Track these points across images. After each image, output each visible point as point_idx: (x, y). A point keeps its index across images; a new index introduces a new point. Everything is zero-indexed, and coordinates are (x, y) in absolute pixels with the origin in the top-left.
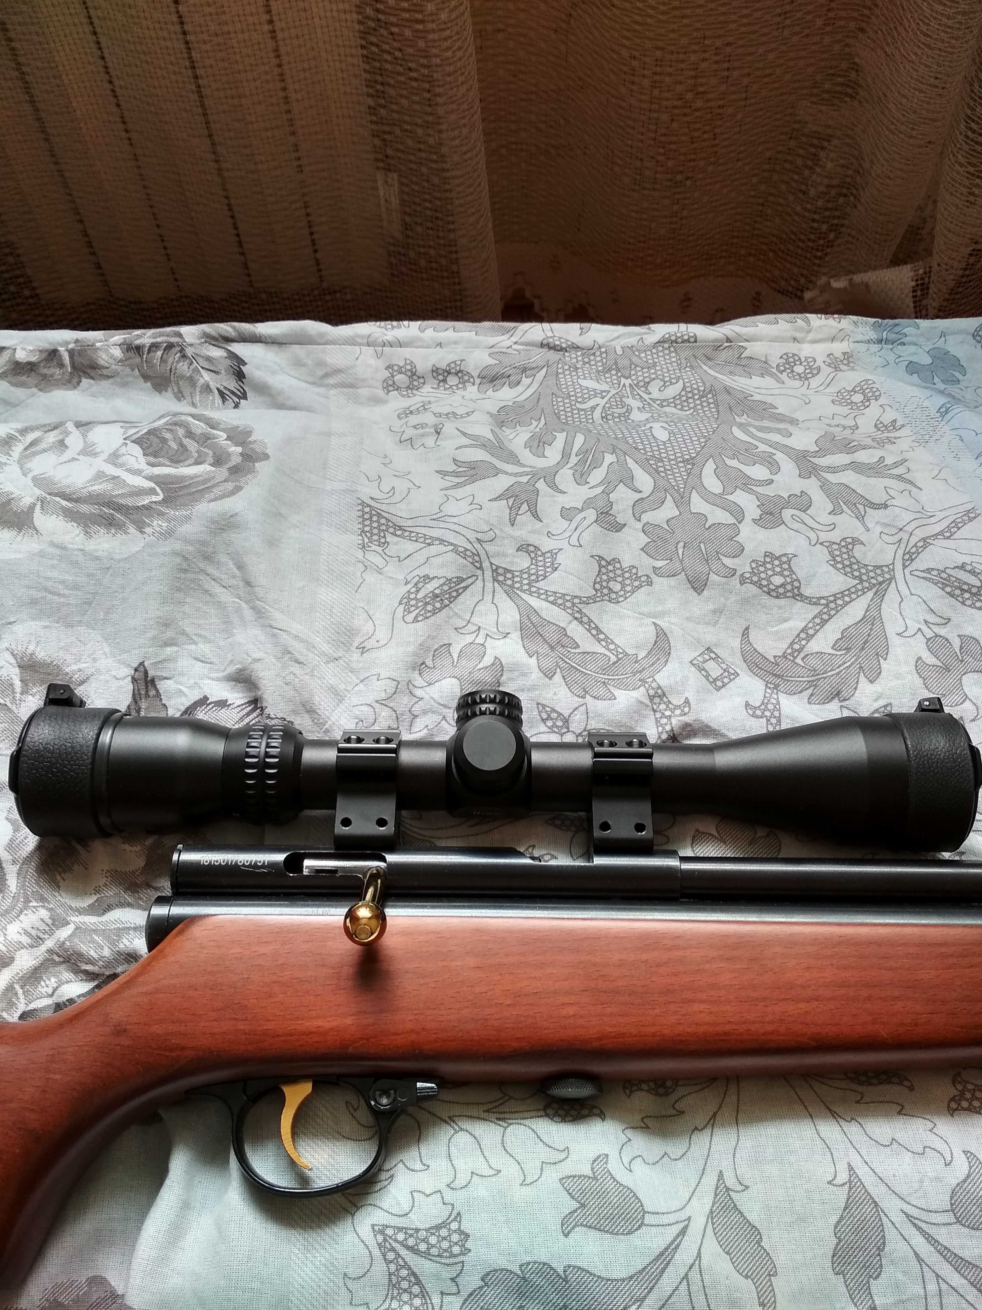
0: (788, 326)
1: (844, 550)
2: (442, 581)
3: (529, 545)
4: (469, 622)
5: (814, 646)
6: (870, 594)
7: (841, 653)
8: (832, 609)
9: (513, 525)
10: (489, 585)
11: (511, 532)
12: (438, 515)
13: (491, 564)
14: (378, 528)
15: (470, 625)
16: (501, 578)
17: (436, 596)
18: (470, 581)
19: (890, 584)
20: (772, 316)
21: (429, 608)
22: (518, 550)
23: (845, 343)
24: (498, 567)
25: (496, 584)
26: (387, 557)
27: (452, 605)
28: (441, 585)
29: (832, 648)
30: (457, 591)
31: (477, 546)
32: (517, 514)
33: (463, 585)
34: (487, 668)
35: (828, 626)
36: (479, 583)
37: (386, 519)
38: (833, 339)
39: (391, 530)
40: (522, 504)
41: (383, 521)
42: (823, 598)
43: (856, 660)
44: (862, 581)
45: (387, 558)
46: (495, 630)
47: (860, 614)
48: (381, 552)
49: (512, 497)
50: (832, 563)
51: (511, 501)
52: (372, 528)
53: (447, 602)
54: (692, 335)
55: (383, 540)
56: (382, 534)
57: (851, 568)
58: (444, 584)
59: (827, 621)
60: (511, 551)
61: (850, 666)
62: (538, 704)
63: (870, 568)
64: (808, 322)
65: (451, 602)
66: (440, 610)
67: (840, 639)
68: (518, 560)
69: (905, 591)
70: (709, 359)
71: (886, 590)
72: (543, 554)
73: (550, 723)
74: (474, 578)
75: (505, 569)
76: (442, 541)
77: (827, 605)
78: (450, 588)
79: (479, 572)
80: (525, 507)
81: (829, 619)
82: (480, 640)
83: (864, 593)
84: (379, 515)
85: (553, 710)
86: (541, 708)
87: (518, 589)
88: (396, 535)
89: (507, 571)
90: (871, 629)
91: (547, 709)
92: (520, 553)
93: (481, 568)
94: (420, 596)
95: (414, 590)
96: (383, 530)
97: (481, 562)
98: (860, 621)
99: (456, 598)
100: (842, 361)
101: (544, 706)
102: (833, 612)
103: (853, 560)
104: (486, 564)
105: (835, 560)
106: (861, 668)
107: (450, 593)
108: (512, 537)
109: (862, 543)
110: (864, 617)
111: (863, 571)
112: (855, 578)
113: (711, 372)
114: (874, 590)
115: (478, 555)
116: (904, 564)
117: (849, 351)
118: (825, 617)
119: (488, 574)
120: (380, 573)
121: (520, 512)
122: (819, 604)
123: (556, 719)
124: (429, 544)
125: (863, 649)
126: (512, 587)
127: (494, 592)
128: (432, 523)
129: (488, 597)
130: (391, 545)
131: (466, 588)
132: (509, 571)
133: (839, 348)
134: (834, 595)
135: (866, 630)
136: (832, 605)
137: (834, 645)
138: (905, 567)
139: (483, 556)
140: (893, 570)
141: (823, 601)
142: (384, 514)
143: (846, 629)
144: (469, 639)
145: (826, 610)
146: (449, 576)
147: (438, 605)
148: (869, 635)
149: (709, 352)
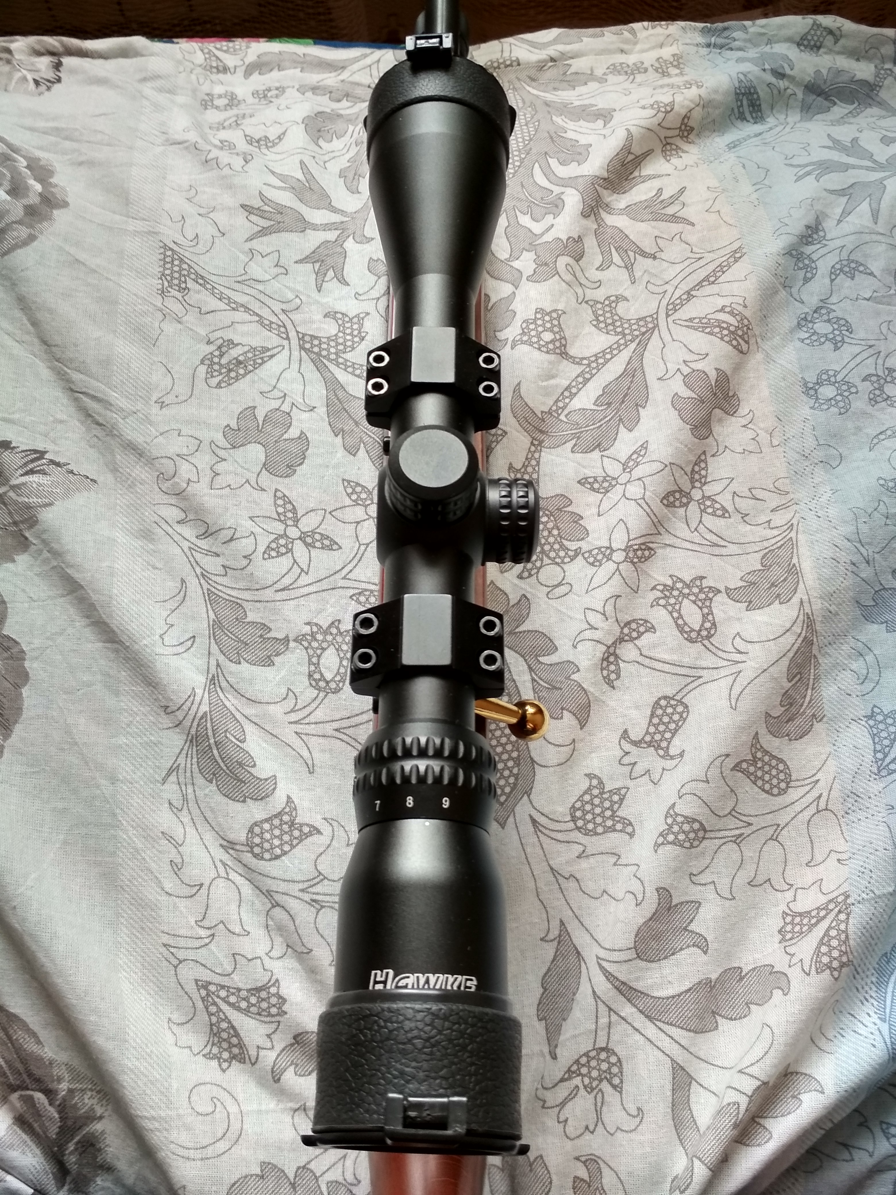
0: (615, 38)
1: (607, 309)
2: (246, 348)
3: (336, 313)
4: (275, 387)
5: (577, 403)
6: (633, 346)
7: (602, 408)
8: (594, 368)
9: (319, 291)
10: (296, 353)
11: (317, 298)
12: (243, 278)
13: (298, 332)
14: (179, 272)
15: (276, 390)
16: (308, 346)
17: (240, 363)
18: (276, 351)
19: (652, 333)
20: (598, 30)
21: (233, 374)
22: (325, 316)
23: (674, 47)
24: (304, 335)
25: (303, 353)
26: (186, 305)
27: (257, 371)
28: (246, 353)
29: (594, 404)
30: (262, 358)
31: (283, 317)
32: (323, 281)
33: (268, 354)
34: (293, 440)
35: (590, 385)
36: (286, 352)
37: (189, 265)
38: (661, 46)
39: (193, 276)
40: (328, 270)
41: (185, 266)
42: (585, 358)
43: (616, 413)
44: (624, 335)
45: (187, 307)
46: (301, 401)
47: (620, 369)
48: (181, 298)
49: (317, 261)
50: (595, 323)
51: (317, 266)
52: (173, 272)
53: (251, 368)
54: (514, 59)
55: (183, 286)
56: (183, 279)
57: (614, 326)
58: (249, 351)
59: (589, 380)
60: (320, 317)
61: (610, 420)
62: (343, 480)
63: (633, 322)
64: (633, 32)
65: (255, 368)
66: (244, 376)
67: (602, 395)
68: (326, 326)
69: (667, 338)
70: (533, 80)
71: (649, 339)
72: (351, 319)
73: (354, 497)
74: (280, 348)
75: (311, 336)
76: (247, 309)
77: (589, 365)
78: (255, 356)
79: (285, 343)
80: (331, 273)
81: (591, 378)
82: (286, 407)
83: (627, 346)
84: (181, 261)
85: (358, 484)
86: (346, 484)
87: (324, 357)
88: (197, 282)
89: (313, 337)
90: (632, 382)
91: (352, 484)
92: (327, 319)
93: (288, 338)
94: (224, 361)
95: (217, 353)
96: (184, 276)
97: (287, 333)
98: (620, 376)
99: (261, 364)
100: (671, 63)
101: (349, 482)
102: (594, 371)
103: (616, 318)
104: (292, 334)
105: (597, 320)
106: (620, 420)
107: (254, 360)
108: (318, 302)
109: (626, 299)
110: (625, 370)
111: (626, 326)
112: (617, 334)
113: (535, 92)
114: (637, 341)
115: (285, 326)
116: (667, 313)
117: (678, 52)
118: (587, 376)
119: (295, 342)
120: (179, 322)
121: (326, 279)
122: (581, 364)
123: (361, 492)
124: (234, 309)
125: (623, 402)
126: (319, 354)
127: (301, 360)
128: (237, 286)
129: (295, 366)
130: (191, 293)
131: (272, 357)
132: (316, 338)
133: (667, 52)
134: (595, 355)
135: (626, 383)
136: (594, 365)
137: (596, 401)
138: (668, 316)
139: (290, 326)
140: (657, 319)
141: (585, 362)
142: (186, 260)
143: (607, 386)
144: (275, 404)
145: (588, 369)
146: (254, 344)
147: (241, 371)
148: (629, 388)
149: (533, 72)
